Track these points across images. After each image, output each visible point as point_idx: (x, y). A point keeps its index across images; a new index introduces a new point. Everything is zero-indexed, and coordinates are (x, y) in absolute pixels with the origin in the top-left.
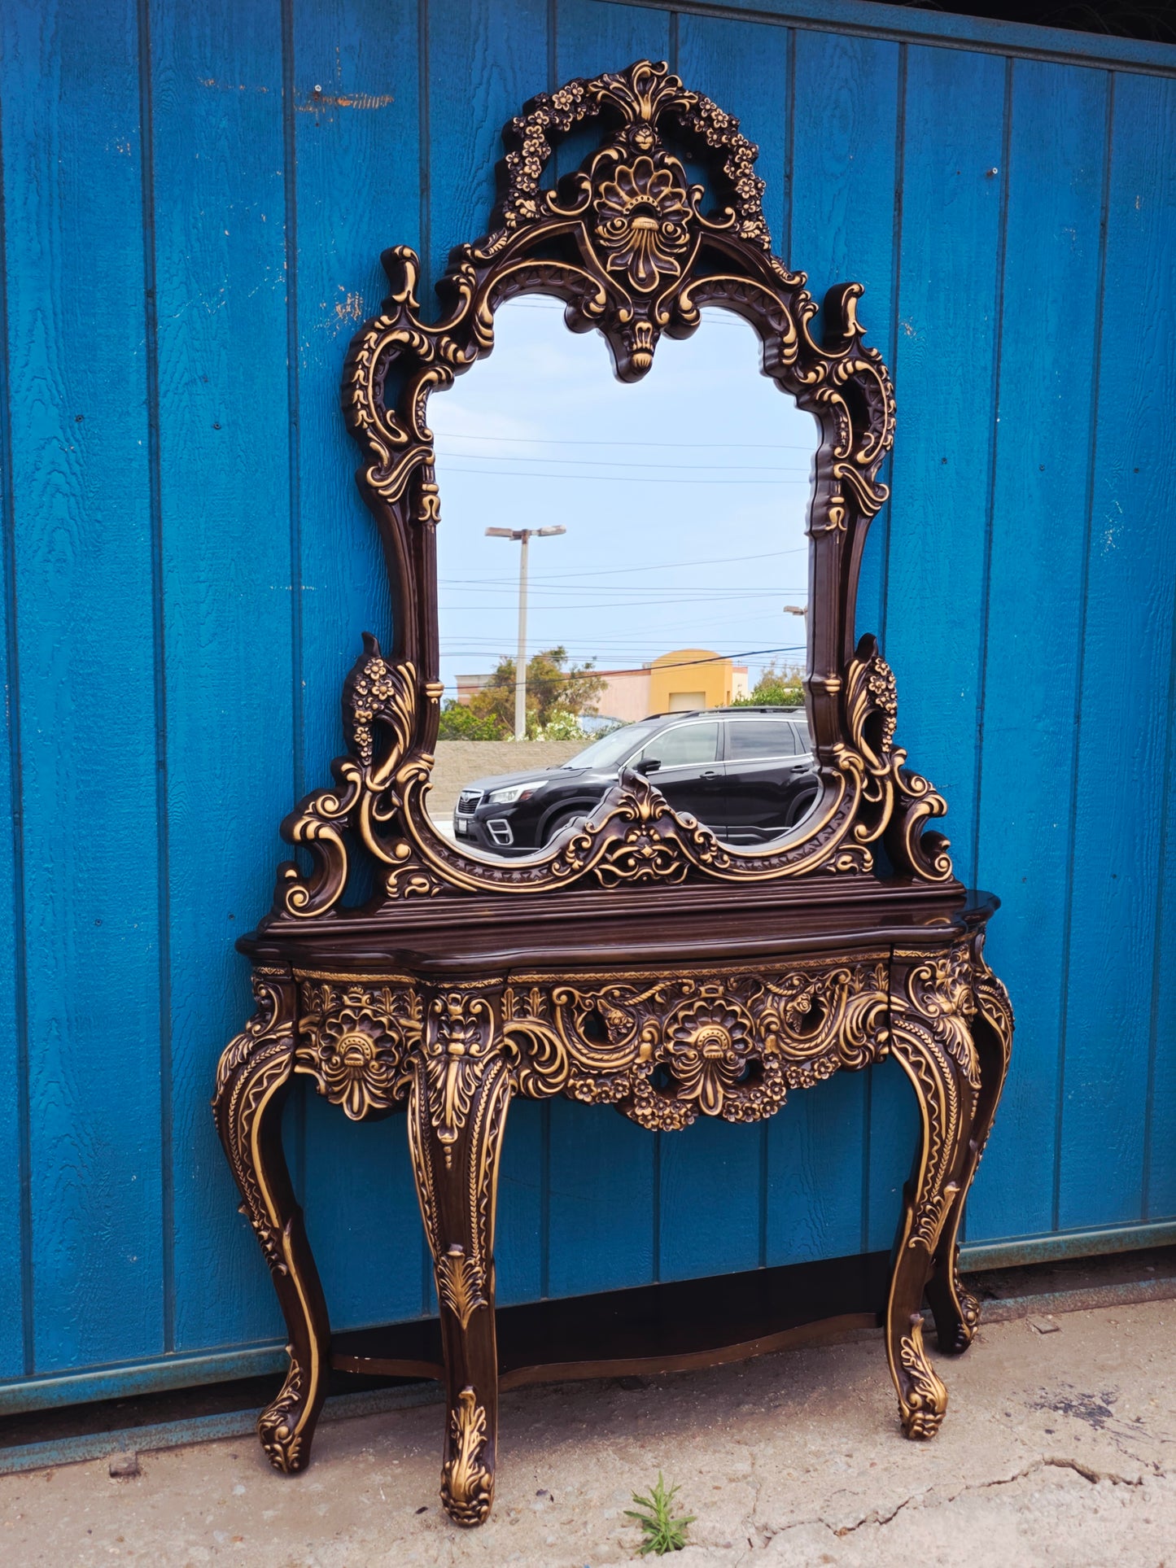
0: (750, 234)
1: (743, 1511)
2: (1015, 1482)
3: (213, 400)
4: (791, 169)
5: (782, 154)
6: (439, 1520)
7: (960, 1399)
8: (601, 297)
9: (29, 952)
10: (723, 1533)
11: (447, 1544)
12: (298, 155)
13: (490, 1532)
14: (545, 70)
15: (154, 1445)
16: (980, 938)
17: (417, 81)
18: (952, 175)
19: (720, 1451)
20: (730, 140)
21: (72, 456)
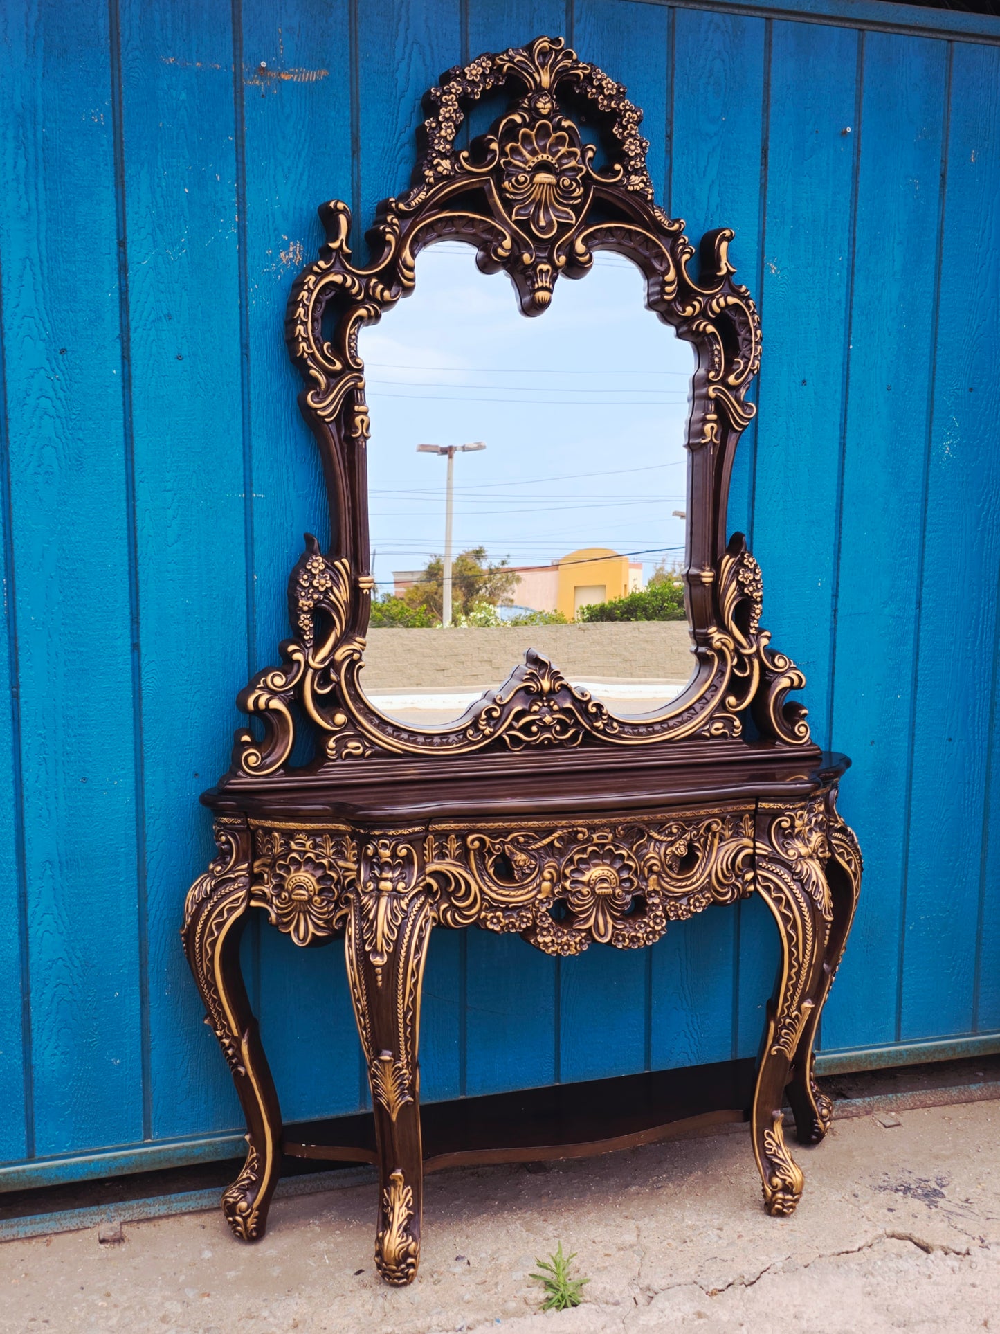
0: (635, 187)
1: (630, 1275)
2: (861, 1252)
3: (176, 335)
4: (672, 129)
5: (663, 116)
6: (373, 1280)
7: (815, 1183)
8: (507, 243)
9: (26, 805)
10: (612, 1293)
11: (381, 1300)
12: (247, 122)
13: (416, 1291)
14: (458, 46)
15: (136, 1216)
16: (833, 793)
17: (348, 57)
18: (811, 133)
19: (610, 1225)
20: (618, 105)
21: (57, 384)
